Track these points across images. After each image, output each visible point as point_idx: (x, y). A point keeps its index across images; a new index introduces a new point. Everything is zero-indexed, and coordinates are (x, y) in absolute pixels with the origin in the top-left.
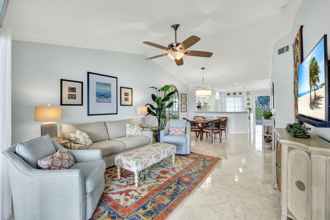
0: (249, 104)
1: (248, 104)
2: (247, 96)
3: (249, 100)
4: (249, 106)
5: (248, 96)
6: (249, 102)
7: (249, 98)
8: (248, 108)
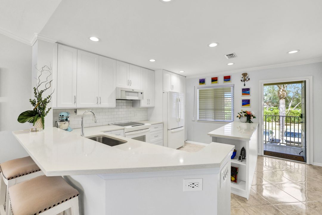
0: (246, 103)
1: (243, 105)
2: (243, 83)
3: (249, 94)
4: (246, 109)
5: (246, 82)
6: (246, 97)
7: (248, 89)
8: (244, 114)
